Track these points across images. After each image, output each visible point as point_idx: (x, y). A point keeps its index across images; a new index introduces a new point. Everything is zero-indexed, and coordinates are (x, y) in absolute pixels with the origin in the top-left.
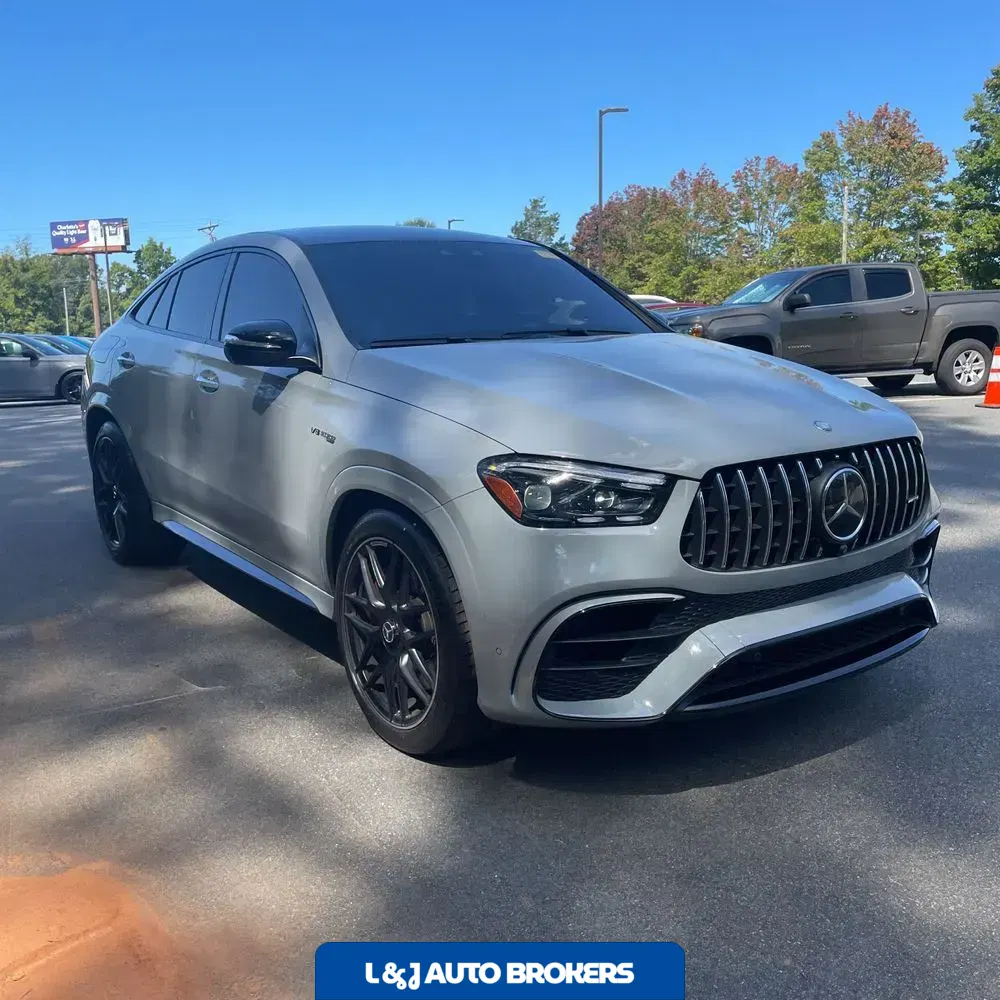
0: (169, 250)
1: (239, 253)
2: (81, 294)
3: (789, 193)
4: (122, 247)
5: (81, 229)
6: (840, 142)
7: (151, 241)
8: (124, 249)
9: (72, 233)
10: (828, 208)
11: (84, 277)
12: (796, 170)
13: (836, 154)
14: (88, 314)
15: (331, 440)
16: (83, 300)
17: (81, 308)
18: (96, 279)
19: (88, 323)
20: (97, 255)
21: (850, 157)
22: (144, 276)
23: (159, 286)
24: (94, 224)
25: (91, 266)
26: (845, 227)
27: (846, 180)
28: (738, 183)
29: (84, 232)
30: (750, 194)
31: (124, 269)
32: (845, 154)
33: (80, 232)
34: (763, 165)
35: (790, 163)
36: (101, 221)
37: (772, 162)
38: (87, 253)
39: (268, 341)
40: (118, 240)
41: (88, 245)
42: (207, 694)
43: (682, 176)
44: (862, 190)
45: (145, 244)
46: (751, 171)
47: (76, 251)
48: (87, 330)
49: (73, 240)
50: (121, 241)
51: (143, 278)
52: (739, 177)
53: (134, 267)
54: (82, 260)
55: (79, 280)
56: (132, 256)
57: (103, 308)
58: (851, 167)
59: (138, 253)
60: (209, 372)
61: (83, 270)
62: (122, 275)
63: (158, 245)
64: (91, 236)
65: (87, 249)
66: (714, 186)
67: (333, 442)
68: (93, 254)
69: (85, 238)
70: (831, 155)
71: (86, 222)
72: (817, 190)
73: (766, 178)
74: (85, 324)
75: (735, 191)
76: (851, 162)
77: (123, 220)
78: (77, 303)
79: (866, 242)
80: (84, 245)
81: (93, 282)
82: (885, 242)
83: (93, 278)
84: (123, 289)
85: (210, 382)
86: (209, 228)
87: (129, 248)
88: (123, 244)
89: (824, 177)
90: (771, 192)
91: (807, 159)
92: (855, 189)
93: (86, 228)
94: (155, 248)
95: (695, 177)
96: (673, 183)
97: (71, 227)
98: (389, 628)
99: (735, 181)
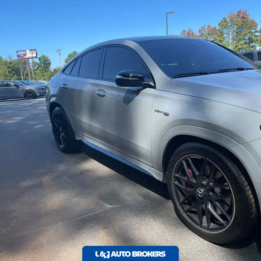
0: (48, 57)
1: (107, 47)
2: (25, 70)
3: (214, 35)
4: (35, 57)
5: (24, 52)
6: (228, 20)
7: (43, 55)
8: (36, 57)
9: (22, 54)
10: (225, 38)
11: (25, 65)
12: (215, 28)
13: (227, 23)
14: (27, 75)
15: (167, 115)
16: (25, 71)
17: (25, 73)
18: (29, 65)
19: (27, 77)
20: (29, 59)
21: (231, 24)
22: (41, 64)
23: (74, 61)
24: (28, 51)
25: (27, 62)
26: (230, 43)
27: (230, 30)
28: (200, 33)
29: (25, 53)
30: (203, 35)
31: (36, 63)
32: (230, 23)
33: (24, 53)
34: (206, 27)
35: (214, 27)
36: (30, 50)
37: (209, 26)
38: (26, 59)
39: (130, 77)
40: (34, 55)
41: (27, 56)
42: (113, 208)
43: (184, 32)
44: (235, 33)
45: (41, 56)
46: (203, 29)
47: (23, 58)
48: (27, 79)
49: (23, 55)
50: (35, 55)
51: (41, 65)
52: (200, 31)
53: (39, 62)
54: (25, 61)
55: (24, 66)
56: (38, 59)
57: (31, 73)
58: (231, 27)
59: (40, 58)
60: (100, 89)
61: (25, 63)
62: (35, 64)
63: (45, 56)
64: (27, 54)
65: (26, 58)
66: (193, 34)
67: (168, 115)
68: (28, 59)
69: (25, 55)
70: (226, 24)
71: (26, 50)
72: (222, 33)
73: (207, 31)
74: (26, 78)
75: (199, 35)
76: (231, 25)
77: (35, 49)
78: (24, 72)
79: (236, 47)
80: (25, 57)
81: (28, 66)
82: (242, 47)
83: (28, 65)
84: (36, 68)
85: (102, 93)
86: (59, 51)
87: (37, 57)
88: (36, 56)
89: (224, 30)
90: (209, 34)
91: (219, 25)
92: (233, 33)
93: (26, 52)
94: (44, 57)
95: (187, 31)
96: (182, 33)
97: (22, 52)
98: (200, 191)
99: (199, 32)
